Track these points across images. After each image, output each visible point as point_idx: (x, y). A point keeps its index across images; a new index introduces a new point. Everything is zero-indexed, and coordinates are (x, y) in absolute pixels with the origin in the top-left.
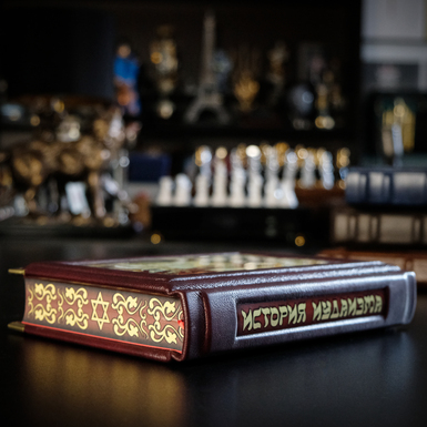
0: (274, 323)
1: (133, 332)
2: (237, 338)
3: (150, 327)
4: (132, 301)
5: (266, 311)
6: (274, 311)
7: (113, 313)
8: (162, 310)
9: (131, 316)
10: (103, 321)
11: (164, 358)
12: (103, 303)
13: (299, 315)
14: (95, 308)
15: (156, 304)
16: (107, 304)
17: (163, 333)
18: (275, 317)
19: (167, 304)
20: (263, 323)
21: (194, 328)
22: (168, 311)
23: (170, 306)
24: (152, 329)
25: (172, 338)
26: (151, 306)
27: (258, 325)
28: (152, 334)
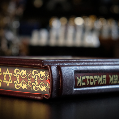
0: (91, 83)
1: (24, 87)
2: (74, 89)
3: (33, 84)
4: (24, 72)
5: (88, 77)
6: (92, 77)
7: (14, 78)
8: (39, 75)
9: (23, 79)
10: (9, 82)
11: (40, 98)
12: (9, 74)
13: (103, 80)
14: (5, 76)
15: (35, 72)
16: (11, 74)
17: (39, 86)
18: (92, 80)
19: (41, 72)
20: (86, 83)
21: (54, 83)
22: (42, 76)
23: (43, 73)
24: (34, 85)
25: (43, 89)
26: (33, 73)
27: (84, 84)
28: (34, 87)
